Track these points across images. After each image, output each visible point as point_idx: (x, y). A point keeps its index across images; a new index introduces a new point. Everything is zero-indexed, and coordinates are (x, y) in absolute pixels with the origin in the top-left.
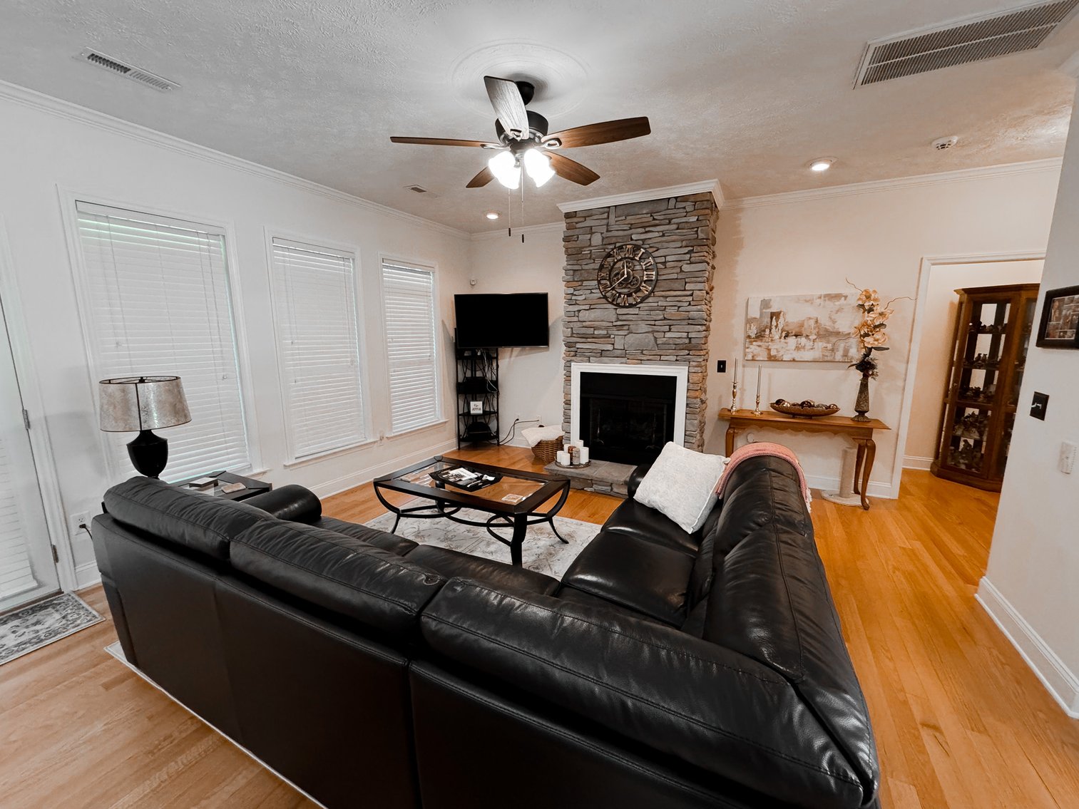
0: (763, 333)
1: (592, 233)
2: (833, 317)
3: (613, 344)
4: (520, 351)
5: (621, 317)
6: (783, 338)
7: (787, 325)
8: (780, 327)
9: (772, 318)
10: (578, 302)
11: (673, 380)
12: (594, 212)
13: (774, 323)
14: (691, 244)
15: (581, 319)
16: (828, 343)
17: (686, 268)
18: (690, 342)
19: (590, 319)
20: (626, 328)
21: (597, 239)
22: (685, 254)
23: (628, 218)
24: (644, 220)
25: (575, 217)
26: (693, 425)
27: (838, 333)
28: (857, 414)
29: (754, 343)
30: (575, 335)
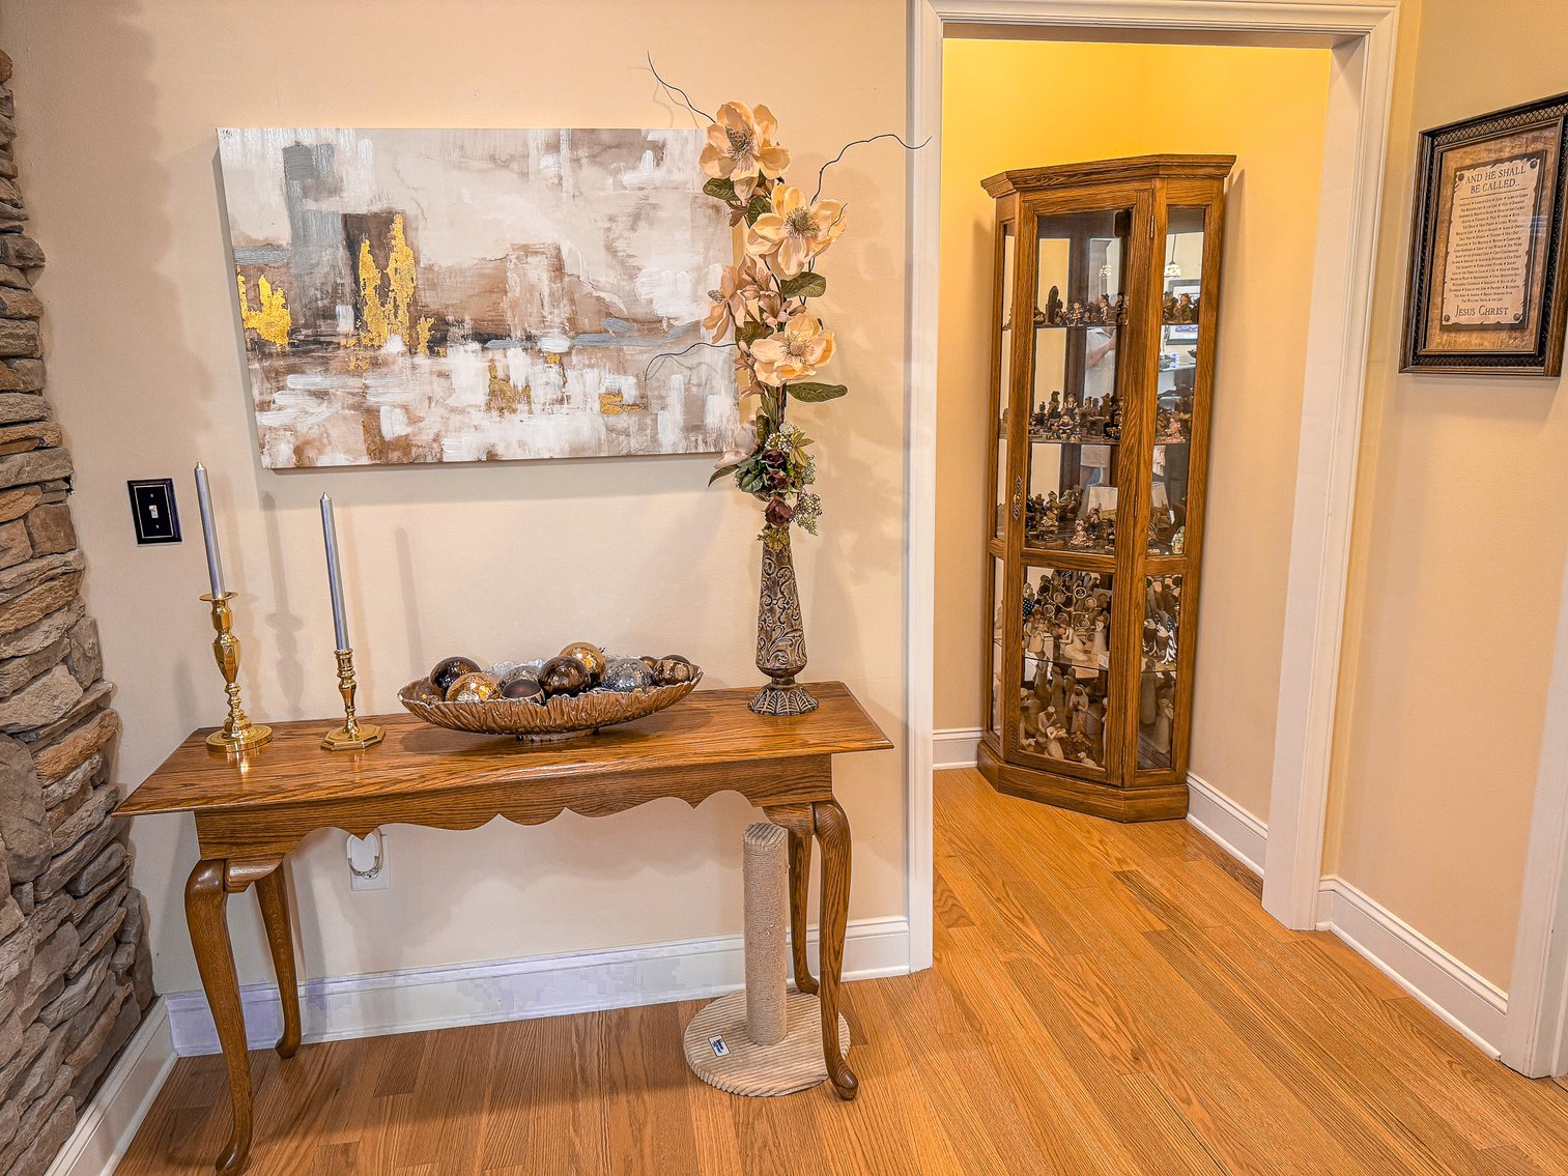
0: (324, 326)
2: (620, 245)
6: (422, 347)
7: (433, 286)
8: (401, 291)
9: (352, 246)
13: (369, 273)
16: (621, 368)
27: (651, 326)
28: (768, 680)
29: (291, 380)
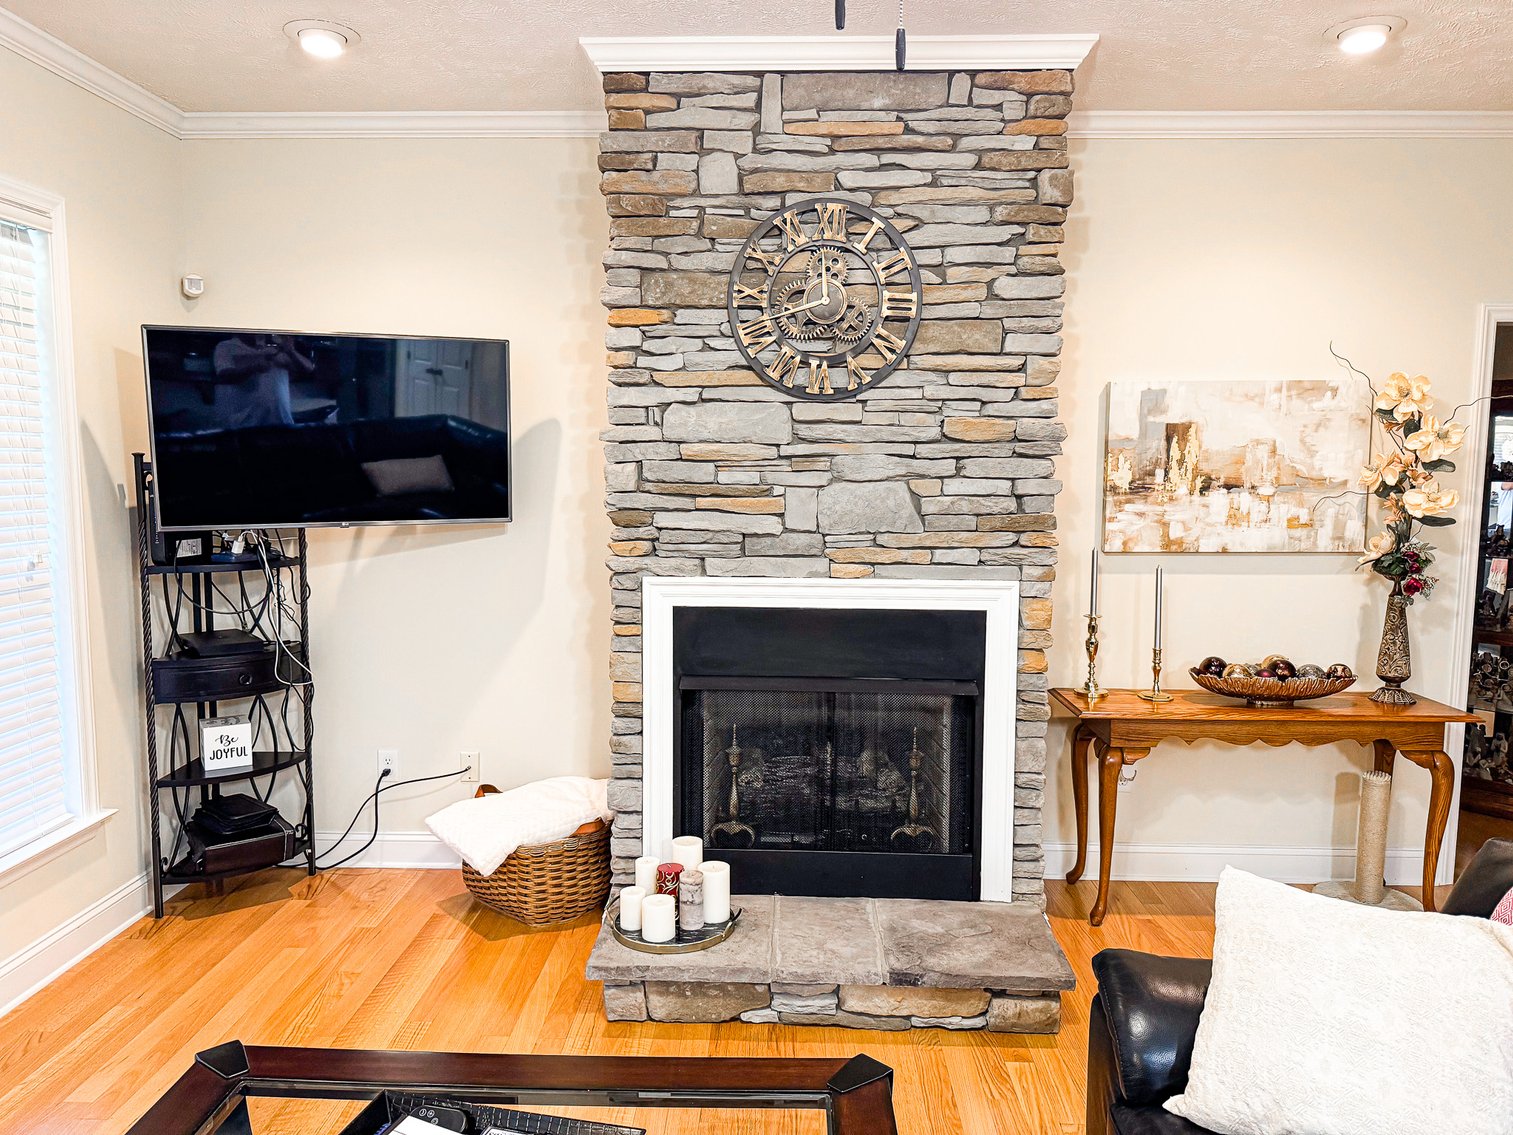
0: (1148, 480)
1: (703, 152)
2: (1308, 440)
3: (781, 515)
5: (804, 431)
6: (1197, 492)
7: (1207, 460)
8: (1190, 461)
9: (1169, 439)
10: (657, 377)
11: (975, 622)
12: (710, 83)
13: (1175, 453)
14: (1019, 219)
15: (670, 434)
16: (1301, 504)
17: (1007, 287)
18: (1020, 508)
19: (705, 435)
20: (823, 464)
21: (719, 175)
22: (999, 244)
23: (827, 116)
24: (875, 129)
25: (645, 90)
26: (1036, 755)
27: (1321, 481)
28: (1383, 684)
29: (1128, 507)
30: (648, 486)
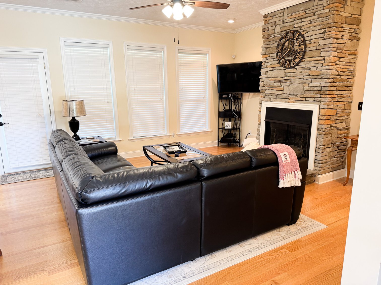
1: (276, 26)
3: (283, 91)
4: (253, 95)
5: (288, 75)
10: (267, 66)
11: (310, 113)
12: (276, 13)
14: (324, 27)
15: (268, 77)
17: (322, 42)
18: (322, 90)
19: (273, 76)
20: (289, 81)
21: (278, 29)
22: (321, 34)
23: (293, 14)
24: (301, 14)
25: (268, 17)
26: (321, 142)
30: (265, 86)
